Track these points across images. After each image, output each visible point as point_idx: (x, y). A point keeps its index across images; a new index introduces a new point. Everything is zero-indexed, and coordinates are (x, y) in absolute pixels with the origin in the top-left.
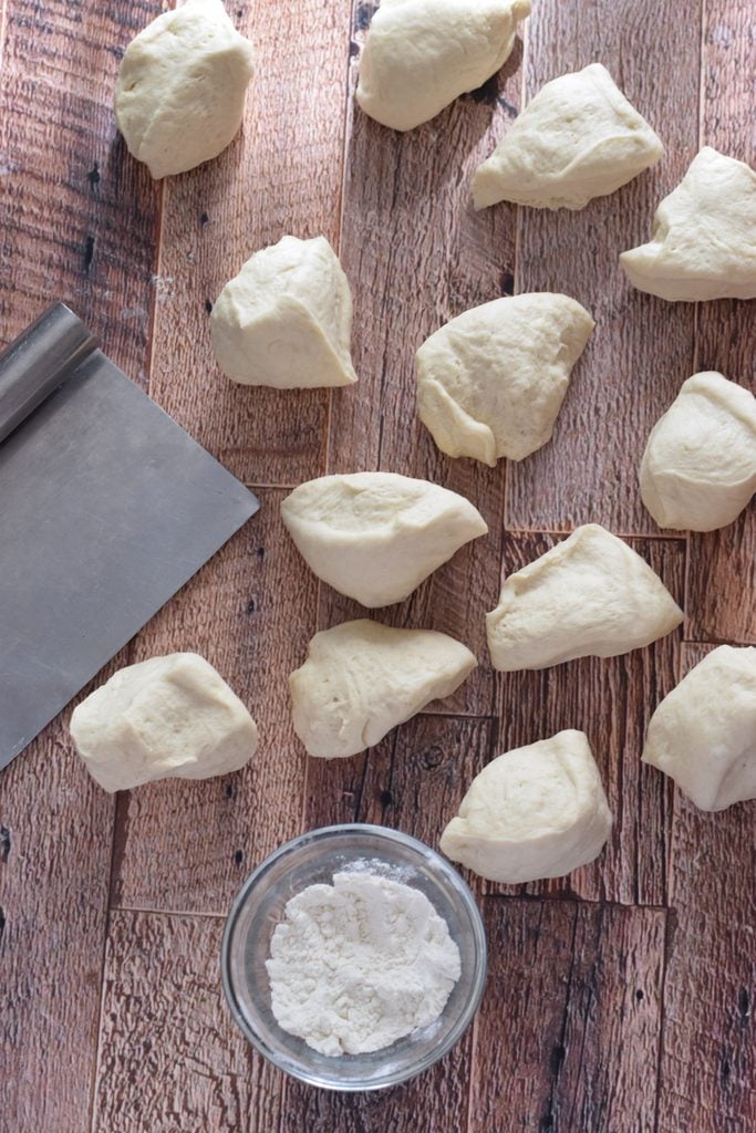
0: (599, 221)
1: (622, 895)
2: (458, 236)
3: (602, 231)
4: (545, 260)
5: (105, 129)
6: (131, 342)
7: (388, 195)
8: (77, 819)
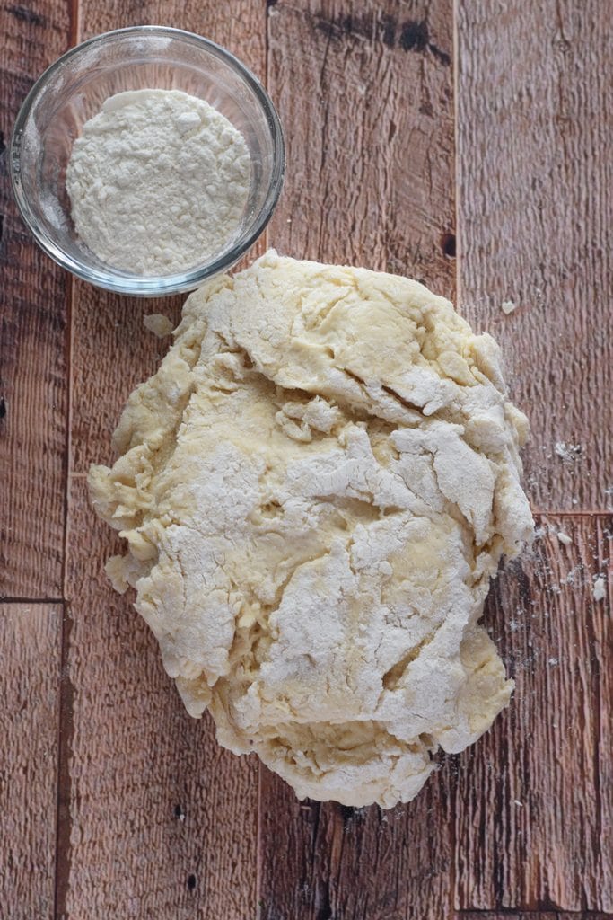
0: (544, 172)
1: (604, 902)
2: (394, 196)
3: (547, 183)
4: (488, 218)
5: (10, 96)
6: (49, 326)
7: (316, 154)
8: (15, 850)
